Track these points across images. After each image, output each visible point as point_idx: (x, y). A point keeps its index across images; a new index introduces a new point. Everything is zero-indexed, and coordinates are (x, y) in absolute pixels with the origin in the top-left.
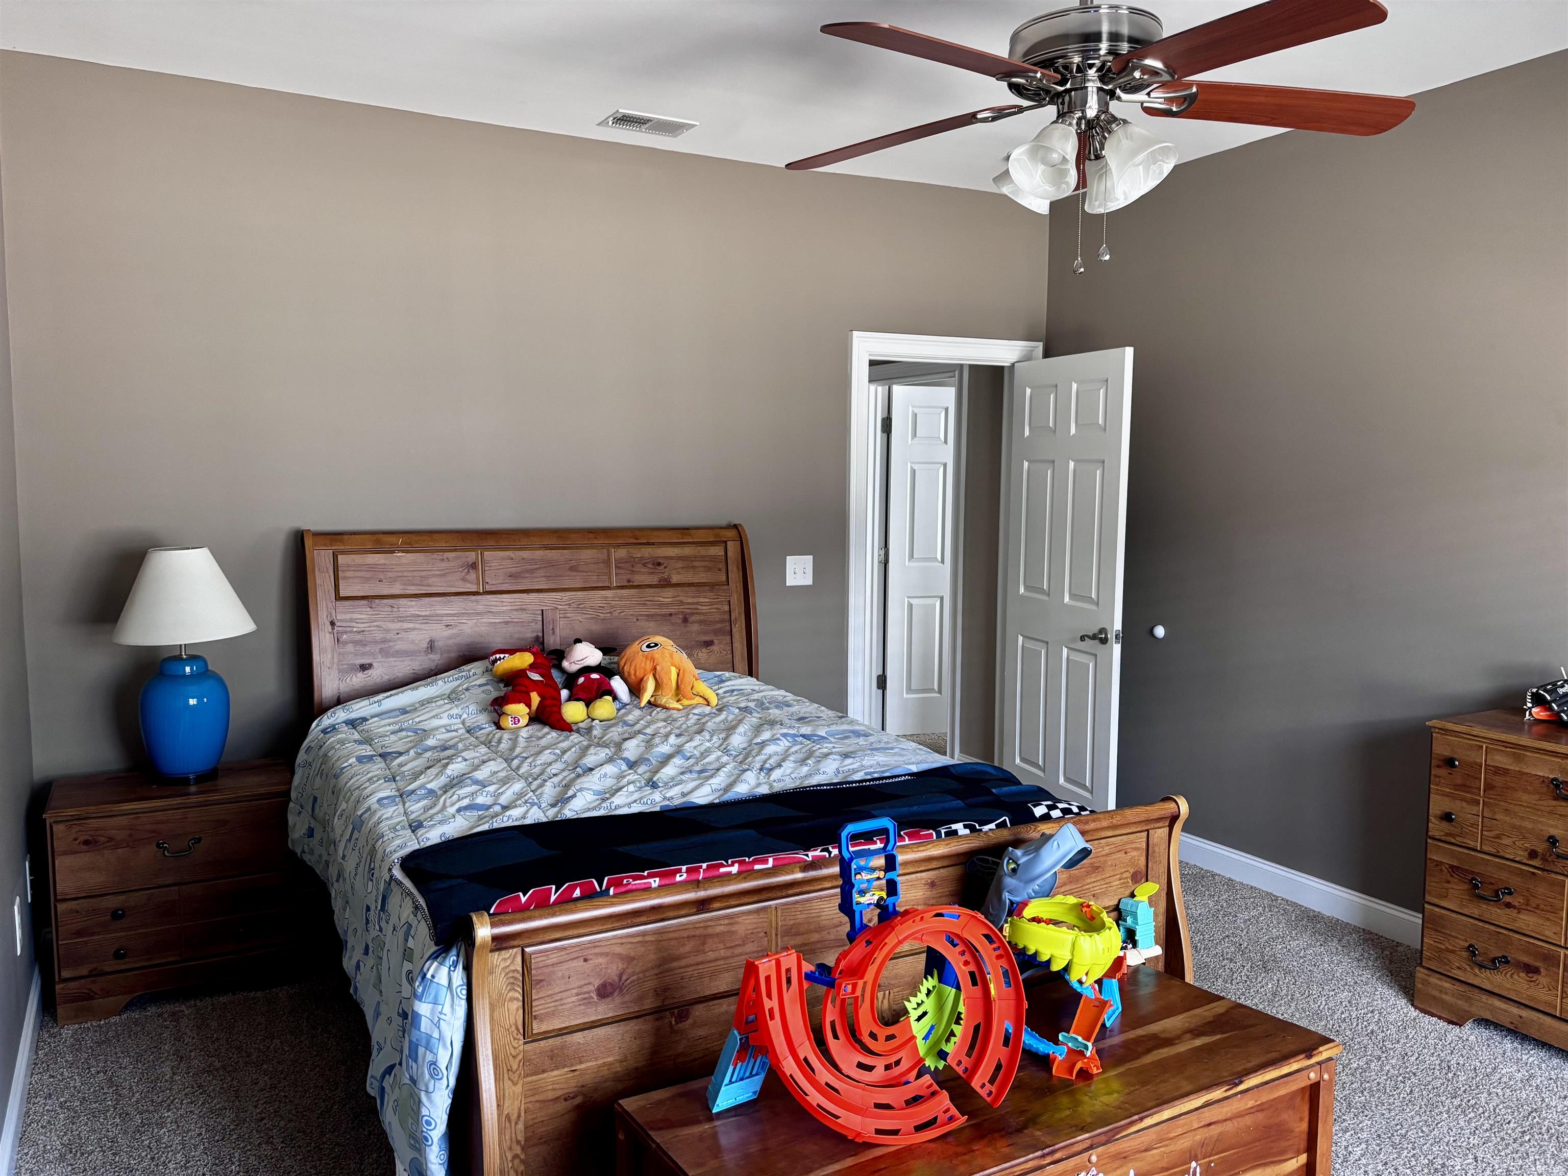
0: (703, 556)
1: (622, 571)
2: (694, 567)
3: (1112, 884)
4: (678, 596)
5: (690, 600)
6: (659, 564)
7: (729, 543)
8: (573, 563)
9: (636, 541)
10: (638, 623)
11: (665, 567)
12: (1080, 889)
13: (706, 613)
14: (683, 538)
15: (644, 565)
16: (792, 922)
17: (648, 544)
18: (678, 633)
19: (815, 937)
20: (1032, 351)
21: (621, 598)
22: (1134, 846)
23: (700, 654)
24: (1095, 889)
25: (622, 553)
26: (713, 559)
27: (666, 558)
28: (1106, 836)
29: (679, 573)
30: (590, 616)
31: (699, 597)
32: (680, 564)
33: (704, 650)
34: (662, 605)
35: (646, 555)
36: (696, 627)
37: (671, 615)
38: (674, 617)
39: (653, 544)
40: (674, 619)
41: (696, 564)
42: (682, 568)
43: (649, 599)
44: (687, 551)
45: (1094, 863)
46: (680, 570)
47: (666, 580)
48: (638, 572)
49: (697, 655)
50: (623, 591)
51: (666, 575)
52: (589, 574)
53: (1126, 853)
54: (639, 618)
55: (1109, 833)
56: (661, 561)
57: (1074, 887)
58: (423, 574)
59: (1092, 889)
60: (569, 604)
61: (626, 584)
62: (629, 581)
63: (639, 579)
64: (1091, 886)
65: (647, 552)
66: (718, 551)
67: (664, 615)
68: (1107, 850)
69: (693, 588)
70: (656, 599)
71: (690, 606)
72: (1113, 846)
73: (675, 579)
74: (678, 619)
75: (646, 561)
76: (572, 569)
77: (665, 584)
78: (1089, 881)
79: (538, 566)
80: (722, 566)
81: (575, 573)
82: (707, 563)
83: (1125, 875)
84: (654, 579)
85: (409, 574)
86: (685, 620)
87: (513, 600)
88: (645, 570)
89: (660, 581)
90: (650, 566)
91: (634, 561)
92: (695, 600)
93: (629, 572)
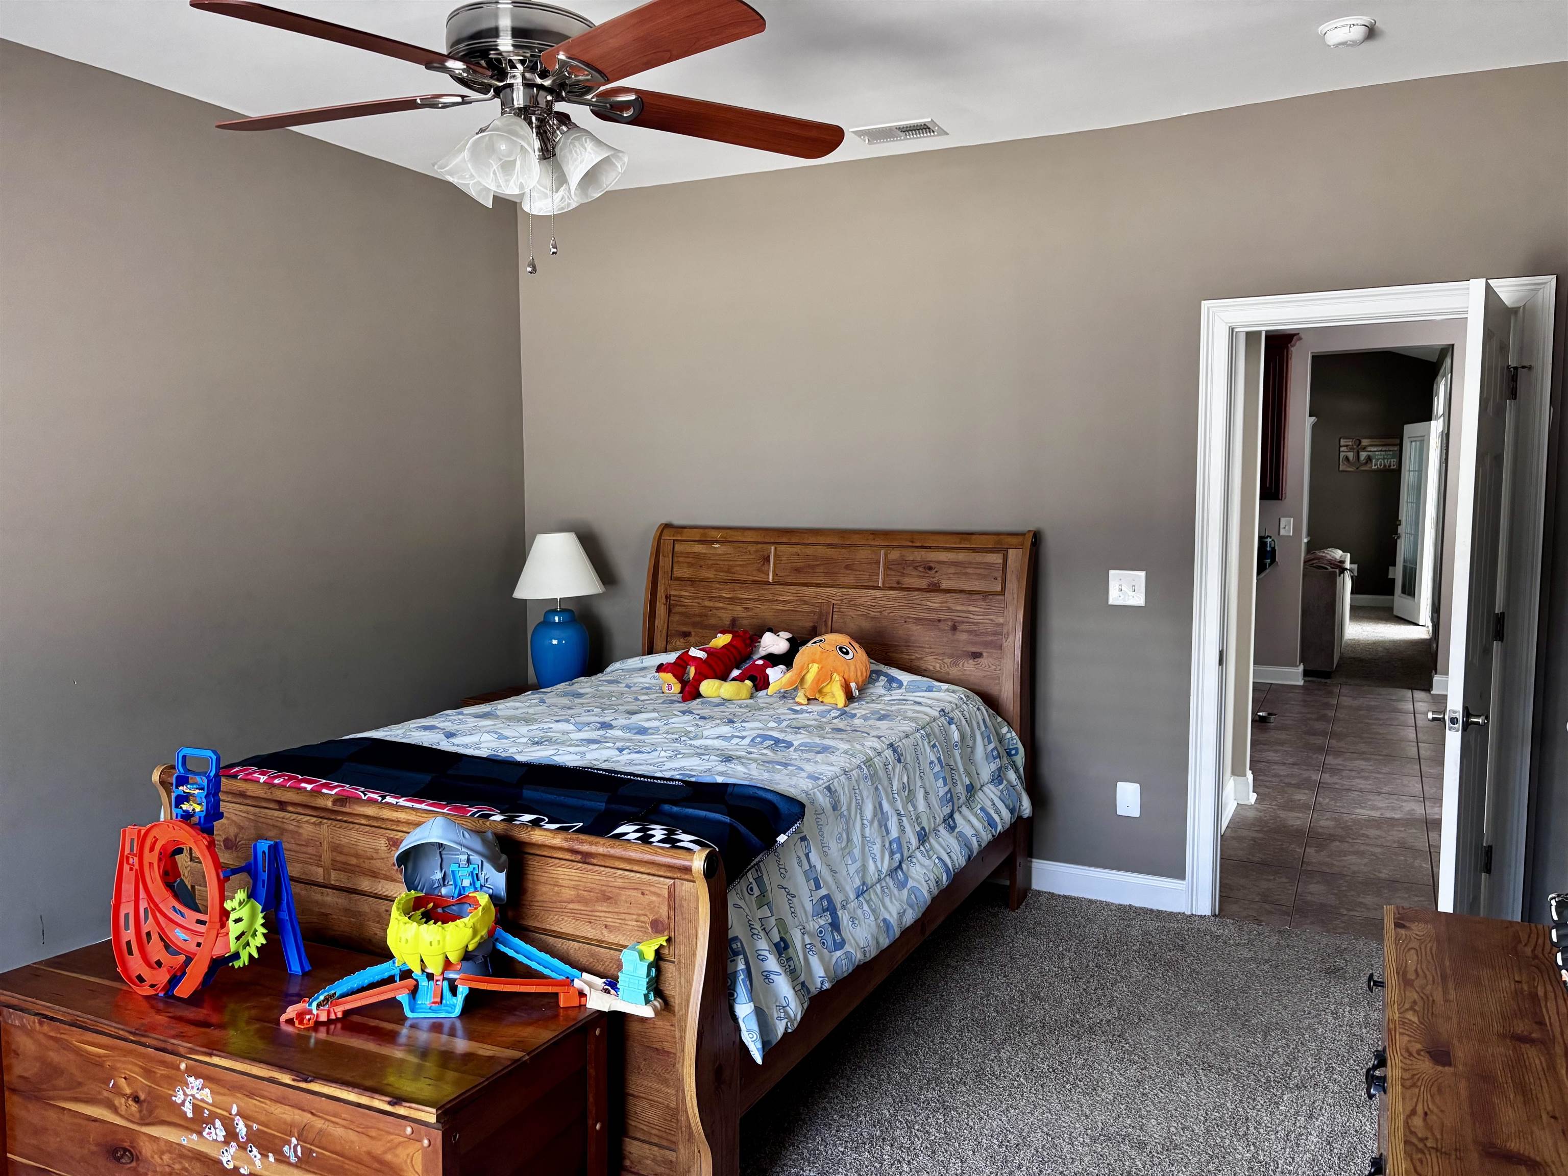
0: (978, 563)
1: (893, 573)
2: (966, 574)
3: (626, 922)
4: (946, 602)
5: (959, 608)
6: (930, 568)
7: (1010, 551)
8: (849, 562)
9: (910, 544)
10: (905, 625)
11: (936, 572)
12: (590, 913)
13: (978, 623)
14: (960, 543)
15: (916, 568)
16: (338, 842)
17: (922, 547)
18: (945, 639)
19: (354, 861)
20: (1538, 290)
21: (890, 599)
22: (652, 889)
23: (966, 665)
24: (607, 919)
25: (895, 555)
26: (989, 566)
27: (939, 562)
28: (618, 866)
29: (949, 579)
30: (860, 613)
31: (969, 605)
32: (952, 570)
33: (971, 661)
34: (930, 610)
35: (919, 559)
36: (964, 637)
37: (939, 621)
38: (942, 623)
39: (930, 548)
40: (943, 626)
41: (969, 570)
42: (954, 574)
43: (918, 602)
44: (961, 556)
45: (605, 891)
46: (951, 576)
47: (935, 585)
48: (910, 575)
49: (963, 666)
50: (892, 592)
51: (935, 580)
52: (862, 573)
53: (643, 894)
54: (908, 620)
55: (625, 866)
56: (932, 565)
57: (583, 908)
58: (731, 563)
59: (603, 919)
60: (842, 600)
61: (895, 585)
62: (898, 583)
63: (908, 581)
64: (602, 914)
65: (919, 555)
66: (996, 558)
67: (932, 621)
68: (619, 882)
69: (964, 596)
70: (924, 603)
71: (959, 614)
72: (626, 881)
73: (945, 585)
74: (946, 626)
75: (917, 564)
76: (847, 567)
77: (935, 588)
78: (600, 908)
79: (818, 563)
80: (999, 574)
81: (848, 572)
82: (982, 570)
83: (642, 918)
84: (923, 583)
85: (721, 563)
86: (954, 628)
87: (795, 592)
88: (915, 573)
89: (929, 586)
90: (920, 569)
91: (906, 564)
92: (964, 608)
93: (899, 574)
